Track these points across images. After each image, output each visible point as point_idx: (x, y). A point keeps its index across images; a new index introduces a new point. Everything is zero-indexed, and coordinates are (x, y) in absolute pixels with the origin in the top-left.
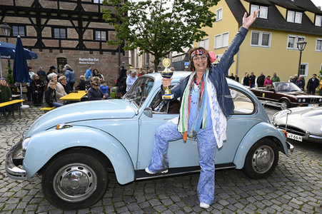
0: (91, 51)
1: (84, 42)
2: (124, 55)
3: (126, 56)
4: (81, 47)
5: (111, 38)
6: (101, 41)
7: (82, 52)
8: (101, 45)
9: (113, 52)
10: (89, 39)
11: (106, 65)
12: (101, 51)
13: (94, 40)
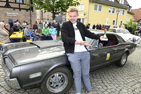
0: (14, 8)
1: (9, 3)
2: (33, 12)
3: (34, 13)
4: (8, 6)
5: (25, 2)
6: (19, 4)
7: (8, 9)
8: (19, 6)
9: (27, 10)
10: (12, 2)
11: (23, 17)
12: (20, 9)
13: (16, 3)
